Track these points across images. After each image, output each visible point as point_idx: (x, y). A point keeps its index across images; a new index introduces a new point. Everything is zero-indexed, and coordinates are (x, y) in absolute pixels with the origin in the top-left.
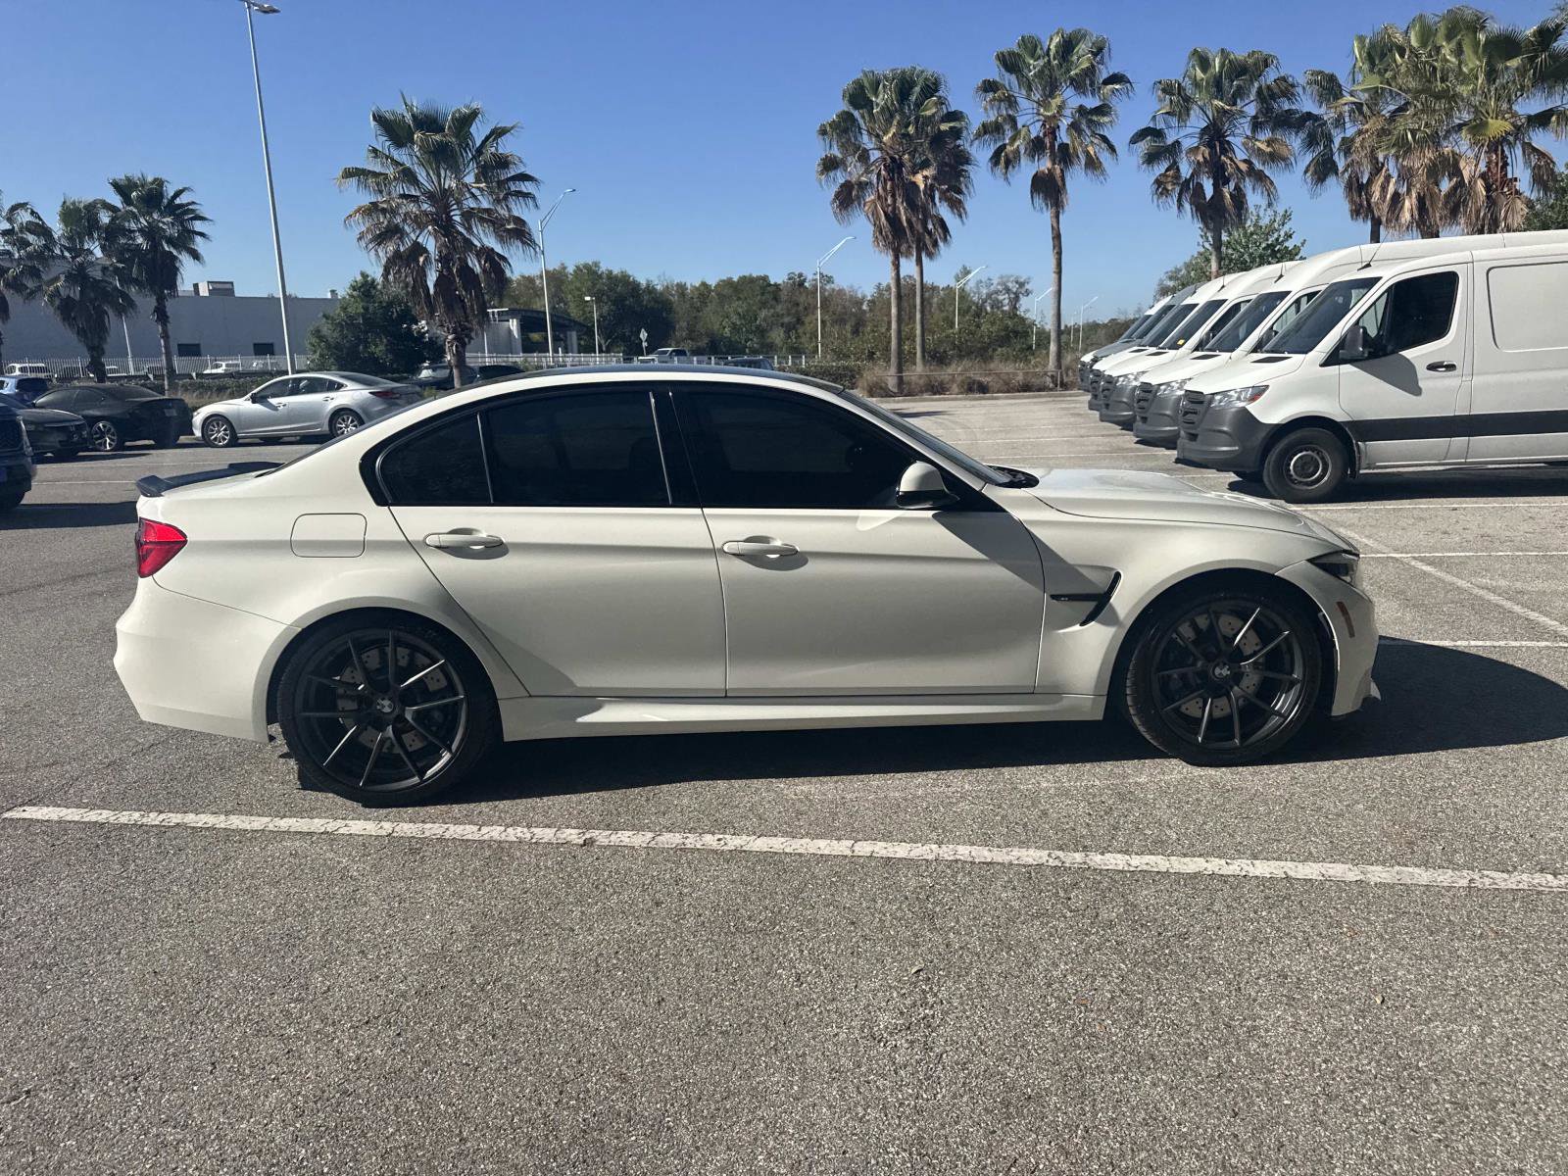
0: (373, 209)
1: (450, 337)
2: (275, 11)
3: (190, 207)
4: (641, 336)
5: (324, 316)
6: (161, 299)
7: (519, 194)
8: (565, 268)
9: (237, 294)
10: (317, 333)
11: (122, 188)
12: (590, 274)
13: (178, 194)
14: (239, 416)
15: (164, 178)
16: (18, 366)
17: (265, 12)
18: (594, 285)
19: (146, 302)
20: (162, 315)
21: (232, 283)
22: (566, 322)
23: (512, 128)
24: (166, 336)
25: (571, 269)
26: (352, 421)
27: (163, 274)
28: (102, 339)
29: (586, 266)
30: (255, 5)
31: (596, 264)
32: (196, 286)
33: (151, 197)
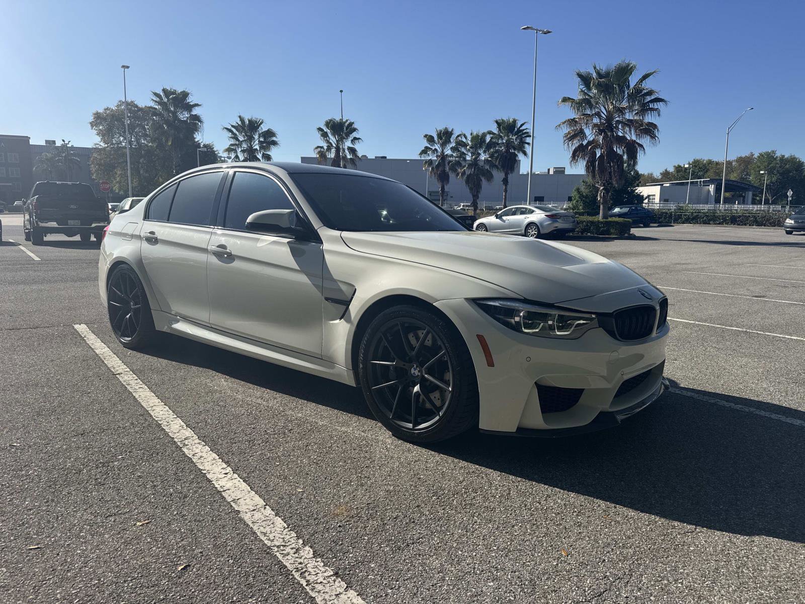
0: (572, 122)
1: (601, 188)
2: (549, 32)
3: (525, 131)
4: (788, 194)
5: (583, 182)
6: (506, 174)
7: (652, 110)
8: (753, 155)
9: (566, 173)
10: (578, 190)
11: (499, 124)
12: (769, 158)
13: (522, 125)
14: (490, 224)
15: (516, 118)
16: (462, 204)
17: (545, 33)
18: (769, 164)
19: (498, 175)
20: (505, 181)
21: (564, 168)
22: (747, 187)
23: (653, 73)
24: (506, 191)
25: (756, 156)
26: (535, 229)
27: (509, 163)
28: (478, 192)
29: (768, 154)
30: (540, 31)
31: (773, 152)
32: (549, 170)
33: (508, 127)
